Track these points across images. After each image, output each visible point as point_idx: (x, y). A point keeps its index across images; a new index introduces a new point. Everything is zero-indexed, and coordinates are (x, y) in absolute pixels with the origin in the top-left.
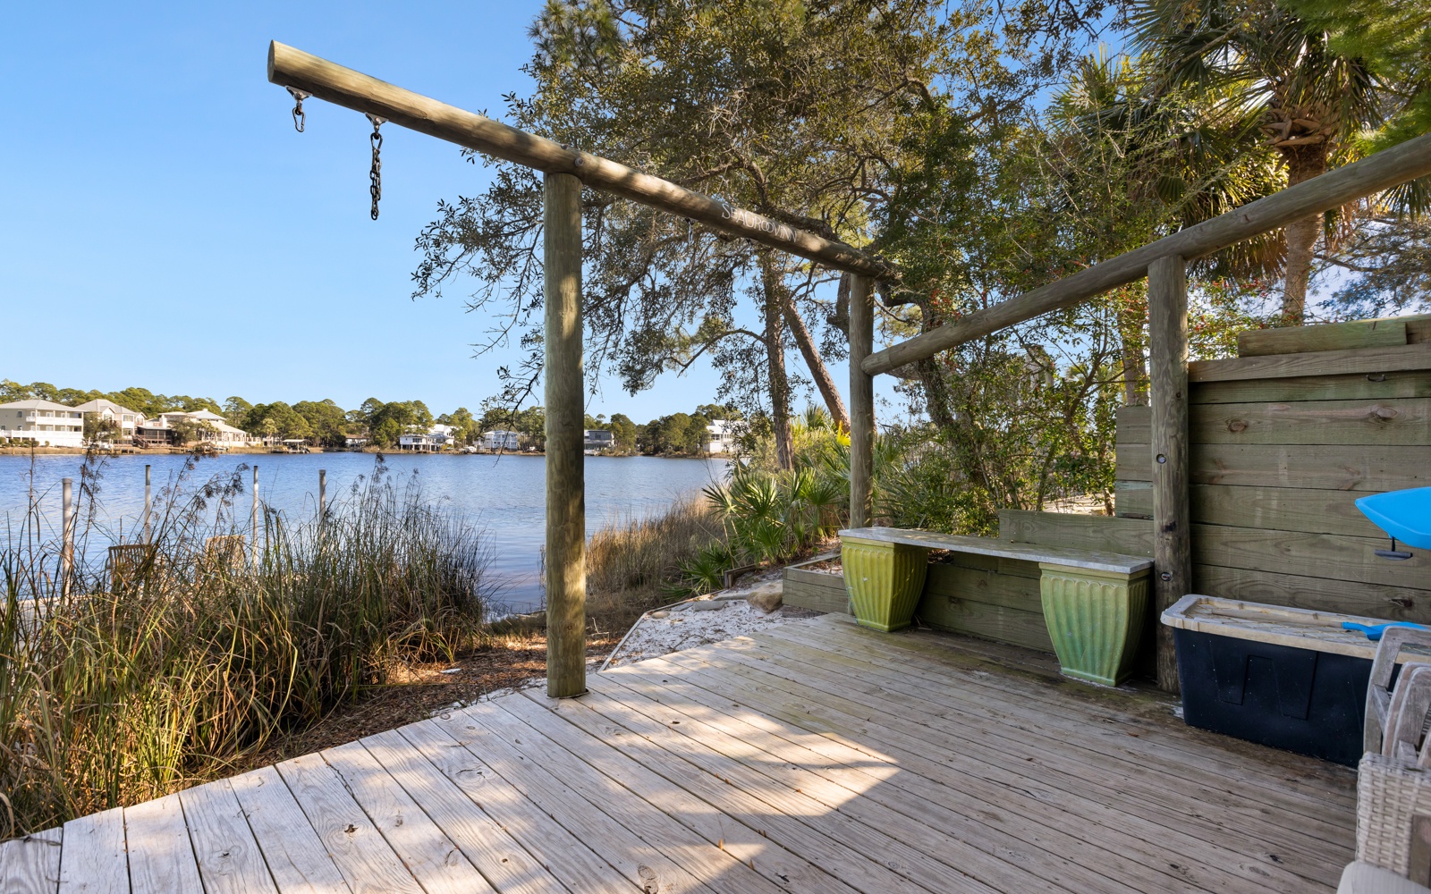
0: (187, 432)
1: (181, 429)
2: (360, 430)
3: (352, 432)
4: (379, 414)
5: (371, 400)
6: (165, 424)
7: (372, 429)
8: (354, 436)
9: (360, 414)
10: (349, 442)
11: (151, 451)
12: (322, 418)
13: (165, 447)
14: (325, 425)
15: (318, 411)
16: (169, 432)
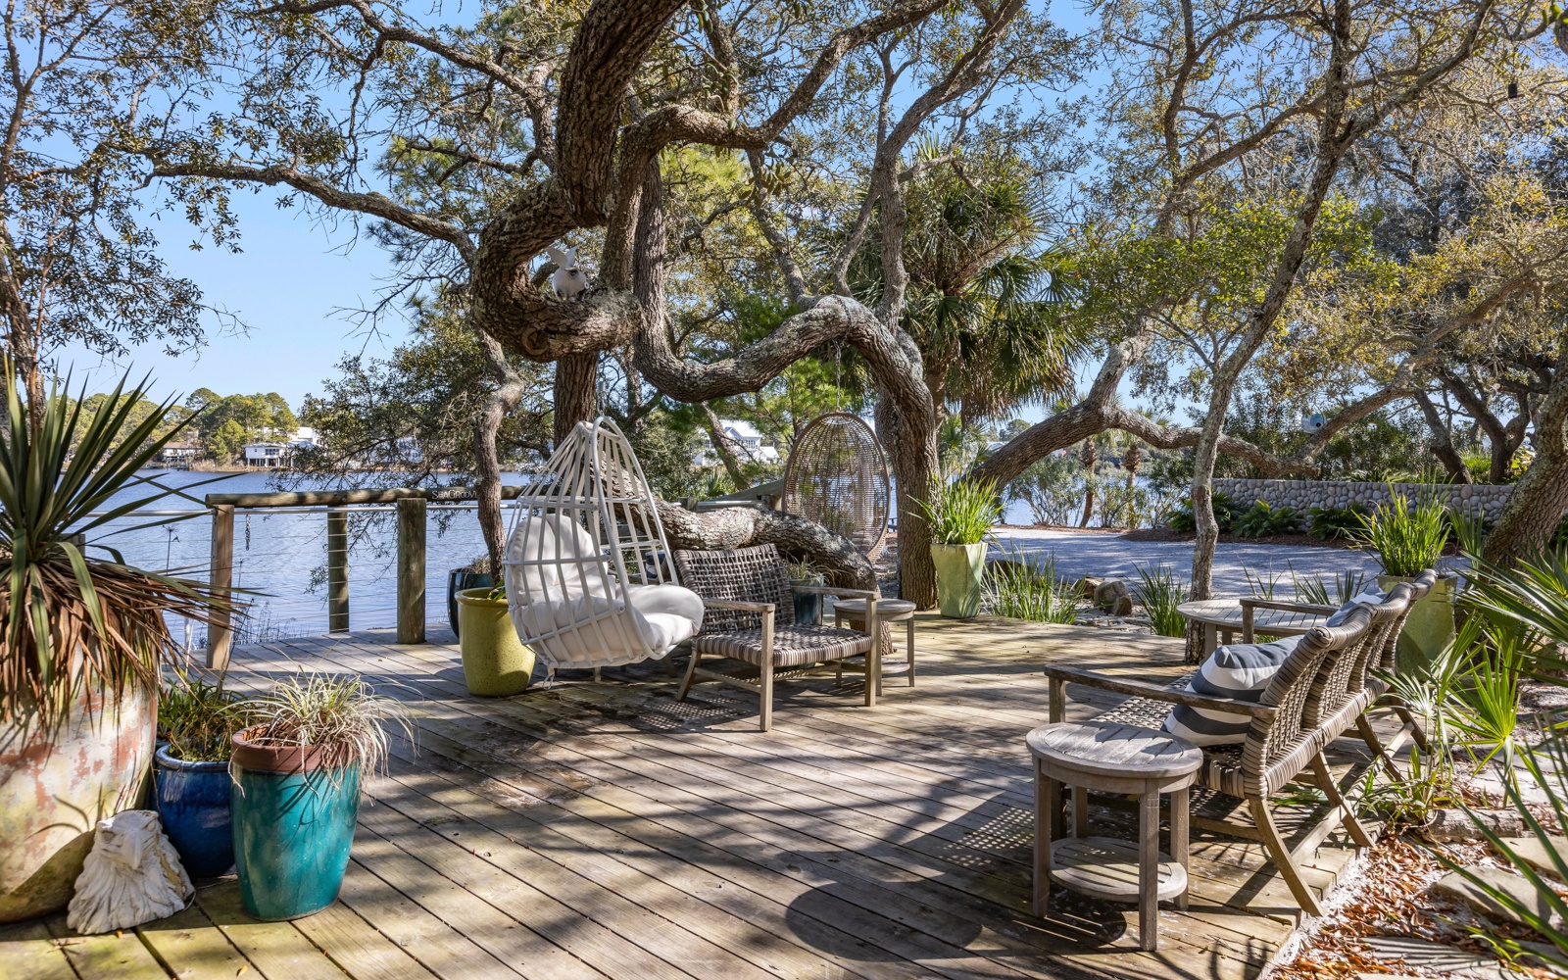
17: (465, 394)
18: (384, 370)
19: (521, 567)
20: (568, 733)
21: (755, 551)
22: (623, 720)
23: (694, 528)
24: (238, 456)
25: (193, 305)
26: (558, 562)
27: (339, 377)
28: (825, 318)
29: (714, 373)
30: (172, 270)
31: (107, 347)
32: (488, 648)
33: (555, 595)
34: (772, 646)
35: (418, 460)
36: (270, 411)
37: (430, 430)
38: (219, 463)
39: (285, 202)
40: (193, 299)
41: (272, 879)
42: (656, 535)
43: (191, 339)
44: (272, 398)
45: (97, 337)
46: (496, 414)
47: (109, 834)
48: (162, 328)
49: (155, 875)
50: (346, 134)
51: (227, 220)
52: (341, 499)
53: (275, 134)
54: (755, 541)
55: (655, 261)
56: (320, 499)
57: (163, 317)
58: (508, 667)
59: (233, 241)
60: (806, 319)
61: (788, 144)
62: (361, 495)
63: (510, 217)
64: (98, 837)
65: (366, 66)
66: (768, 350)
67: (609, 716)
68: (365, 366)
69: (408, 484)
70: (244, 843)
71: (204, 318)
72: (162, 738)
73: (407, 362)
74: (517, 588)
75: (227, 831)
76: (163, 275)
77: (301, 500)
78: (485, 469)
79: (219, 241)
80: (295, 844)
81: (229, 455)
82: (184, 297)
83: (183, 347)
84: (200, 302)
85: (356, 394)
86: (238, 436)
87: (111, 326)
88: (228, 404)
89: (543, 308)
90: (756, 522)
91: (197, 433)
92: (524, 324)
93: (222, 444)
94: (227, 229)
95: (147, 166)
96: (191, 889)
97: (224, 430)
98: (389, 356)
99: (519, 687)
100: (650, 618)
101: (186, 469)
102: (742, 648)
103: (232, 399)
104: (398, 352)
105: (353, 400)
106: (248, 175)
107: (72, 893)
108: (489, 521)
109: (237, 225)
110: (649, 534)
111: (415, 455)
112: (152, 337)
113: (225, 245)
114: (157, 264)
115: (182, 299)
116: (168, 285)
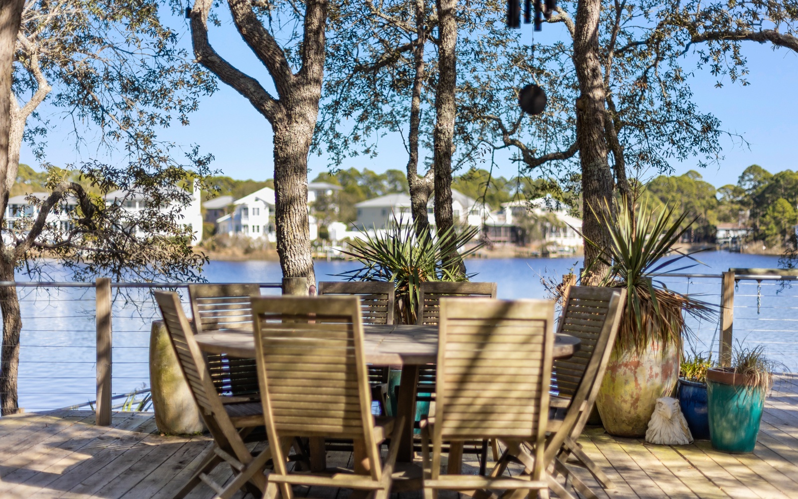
0: (531, 228)
1: (526, 224)
2: (736, 214)
3: (724, 219)
4: (764, 192)
5: (753, 169)
6: (510, 220)
7: (753, 215)
8: (728, 226)
9: (737, 191)
10: (721, 234)
11: (496, 254)
12: (685, 199)
13: (509, 250)
14: (688, 209)
15: (680, 190)
16: (513, 229)
24: (788, 237)
25: (716, 131)
30: (701, 110)
31: (663, 169)
38: (769, 245)
40: (715, 127)
43: (713, 155)
47: (660, 404)
48: (696, 148)
53: (764, 9)
57: (696, 141)
59: (743, 77)
71: (722, 139)
75: (706, 417)
76: (696, 113)
79: (734, 78)
81: (779, 237)
82: (711, 125)
83: (710, 160)
84: (718, 129)
86: (787, 215)
87: (665, 154)
88: (777, 181)
91: (748, 213)
93: (772, 225)
94: (739, 68)
96: (692, 439)
97: (774, 210)
101: (738, 251)
103: (782, 175)
107: (647, 428)
109: (746, 65)
112: (690, 155)
113: (738, 81)
114: (691, 107)
115: (707, 128)
116: (699, 119)
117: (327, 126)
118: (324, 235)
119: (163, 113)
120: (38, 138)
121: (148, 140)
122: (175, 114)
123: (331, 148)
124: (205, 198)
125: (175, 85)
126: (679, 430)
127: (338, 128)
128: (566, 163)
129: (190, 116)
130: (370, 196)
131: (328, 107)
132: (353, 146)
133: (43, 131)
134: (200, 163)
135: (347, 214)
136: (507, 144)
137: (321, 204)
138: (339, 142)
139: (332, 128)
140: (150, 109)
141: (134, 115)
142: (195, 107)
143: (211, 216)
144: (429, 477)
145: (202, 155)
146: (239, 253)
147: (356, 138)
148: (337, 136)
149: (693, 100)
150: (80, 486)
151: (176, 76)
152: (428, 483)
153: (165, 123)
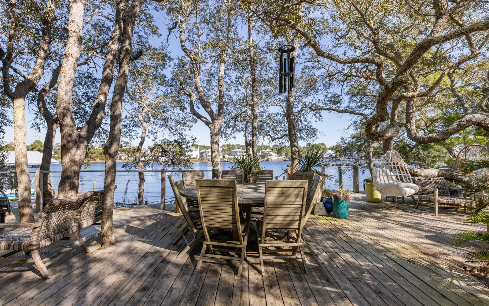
17: (367, 143)
18: (349, 139)
19: (376, 177)
20: (388, 209)
21: (437, 178)
22: (401, 209)
23: (419, 172)
26: (383, 176)
27: (339, 141)
28: (467, 121)
29: (430, 137)
30: (313, 127)
32: (371, 193)
33: (383, 182)
34: (437, 198)
35: (357, 158)
36: (322, 147)
37: (359, 151)
39: (330, 112)
41: (338, 213)
42: (407, 173)
43: (316, 137)
44: (323, 144)
45: (304, 139)
46: (372, 149)
47: (318, 204)
49: (323, 210)
50: (340, 95)
51: (321, 116)
52: (341, 165)
54: (438, 176)
55: (412, 113)
56: (337, 165)
57: (312, 134)
58: (375, 197)
60: (460, 122)
61: (463, 69)
62: (345, 165)
63: (370, 120)
64: (317, 204)
65: (344, 82)
66: (447, 130)
67: (398, 208)
68: (345, 139)
69: (354, 163)
70: (334, 209)
71: (318, 134)
72: (323, 194)
73: (353, 137)
74: (375, 180)
75: (332, 207)
77: (333, 165)
78: (370, 160)
80: (340, 210)
82: (315, 131)
84: (317, 131)
85: (343, 144)
89: (377, 133)
90: (438, 173)
92: (374, 136)
95: (309, 110)
96: (327, 213)
98: (350, 136)
99: (378, 201)
100: (404, 188)
102: (430, 198)
104: (351, 135)
105: (342, 146)
106: (325, 109)
108: (371, 170)
110: (405, 172)
111: (356, 156)
113: (320, 121)
114: (311, 126)
115: (314, 131)
116: (312, 129)
117: (224, 132)
118: (224, 157)
119: (185, 128)
120: (155, 134)
121: (181, 134)
122: (187, 128)
123: (225, 137)
124: (200, 150)
125: (188, 121)
126: (324, 211)
127: (227, 132)
128: (281, 140)
129: (191, 128)
130: (233, 149)
131: (225, 127)
132: (230, 136)
133: (157, 133)
134: (193, 140)
135: (229, 153)
136: (267, 135)
137: (223, 151)
138: (227, 135)
139: (226, 132)
140: (182, 127)
141: (178, 129)
142: (192, 126)
143: (201, 153)
144: (261, 243)
145: (194, 137)
146: (207, 161)
147: (231, 135)
148: (227, 134)
149: (311, 124)
150: (146, 236)
151: (188, 119)
152: (260, 245)
153: (185, 130)
